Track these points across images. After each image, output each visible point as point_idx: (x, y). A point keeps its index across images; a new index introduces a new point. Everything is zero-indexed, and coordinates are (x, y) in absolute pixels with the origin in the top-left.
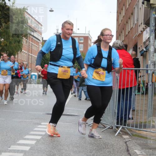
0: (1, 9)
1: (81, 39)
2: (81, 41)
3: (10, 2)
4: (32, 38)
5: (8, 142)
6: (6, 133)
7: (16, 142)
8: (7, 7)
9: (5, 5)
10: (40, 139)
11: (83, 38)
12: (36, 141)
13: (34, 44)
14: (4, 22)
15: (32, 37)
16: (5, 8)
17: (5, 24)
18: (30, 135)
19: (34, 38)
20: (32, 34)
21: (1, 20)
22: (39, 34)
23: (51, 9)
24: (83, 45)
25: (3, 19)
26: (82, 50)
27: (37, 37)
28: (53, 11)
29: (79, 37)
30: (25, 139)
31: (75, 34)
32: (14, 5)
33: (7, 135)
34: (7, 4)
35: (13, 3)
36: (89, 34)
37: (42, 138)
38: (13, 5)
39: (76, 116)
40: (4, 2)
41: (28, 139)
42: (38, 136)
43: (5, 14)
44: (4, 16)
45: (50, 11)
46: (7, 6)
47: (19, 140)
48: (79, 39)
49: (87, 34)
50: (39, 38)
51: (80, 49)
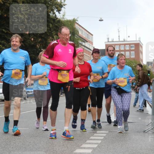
0: (52, 22)
1: (132, 46)
2: (132, 48)
3: (60, 14)
4: (84, 49)
5: (65, 152)
6: (63, 143)
7: (73, 151)
8: (58, 20)
9: (55, 17)
10: (97, 147)
11: (134, 45)
12: (92, 150)
13: (86, 54)
14: (55, 34)
15: (84, 47)
16: (56, 21)
17: (56, 36)
18: (86, 144)
19: (85, 48)
20: (84, 44)
21: (52, 32)
22: (90, 44)
23: (101, 18)
24: (134, 52)
25: (54, 32)
26: (134, 57)
27: (88, 47)
28: (102, 20)
29: (130, 44)
30: (82, 148)
31: (126, 41)
32: (65, 17)
33: (63, 145)
34: (57, 17)
35: (63, 15)
36: (140, 41)
37: (98, 146)
38: (63, 17)
39: (131, 122)
40: (54, 15)
41: (84, 148)
42: (94, 145)
43: (56, 26)
44: (55, 28)
45: (100, 20)
46: (58, 18)
47: (76, 150)
48: (130, 46)
49: (137, 41)
50: (90, 48)
51: (132, 56)
